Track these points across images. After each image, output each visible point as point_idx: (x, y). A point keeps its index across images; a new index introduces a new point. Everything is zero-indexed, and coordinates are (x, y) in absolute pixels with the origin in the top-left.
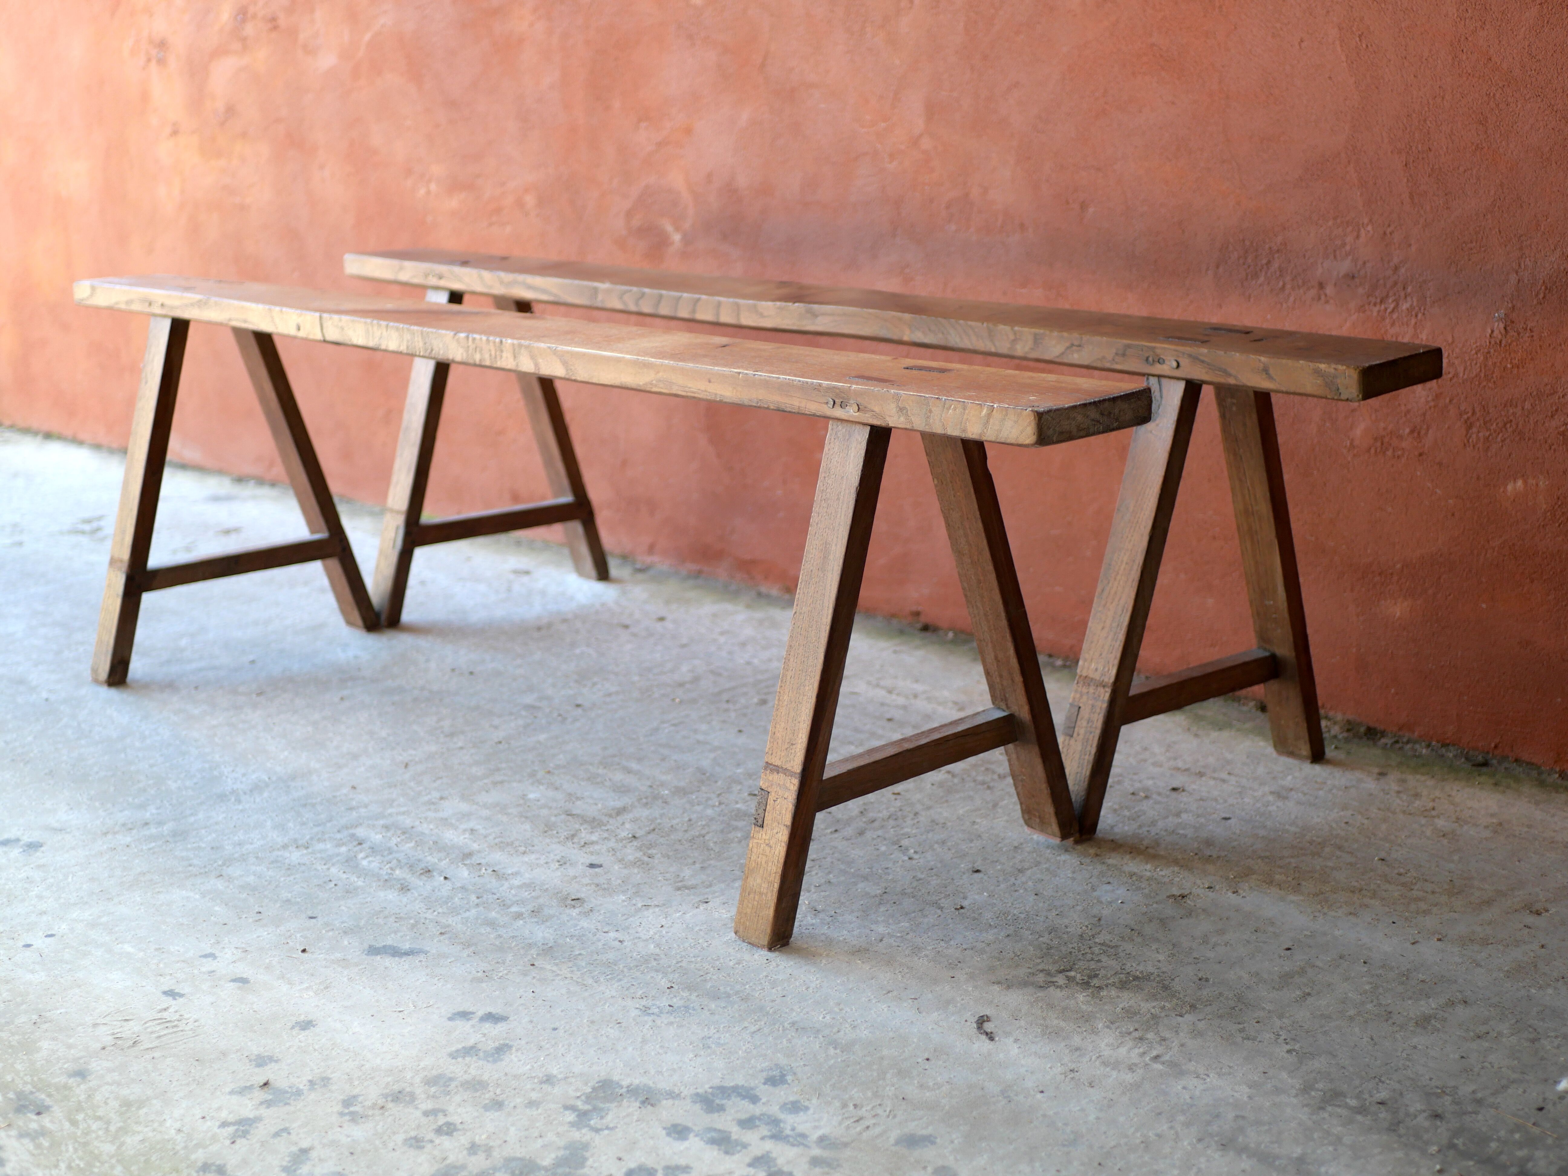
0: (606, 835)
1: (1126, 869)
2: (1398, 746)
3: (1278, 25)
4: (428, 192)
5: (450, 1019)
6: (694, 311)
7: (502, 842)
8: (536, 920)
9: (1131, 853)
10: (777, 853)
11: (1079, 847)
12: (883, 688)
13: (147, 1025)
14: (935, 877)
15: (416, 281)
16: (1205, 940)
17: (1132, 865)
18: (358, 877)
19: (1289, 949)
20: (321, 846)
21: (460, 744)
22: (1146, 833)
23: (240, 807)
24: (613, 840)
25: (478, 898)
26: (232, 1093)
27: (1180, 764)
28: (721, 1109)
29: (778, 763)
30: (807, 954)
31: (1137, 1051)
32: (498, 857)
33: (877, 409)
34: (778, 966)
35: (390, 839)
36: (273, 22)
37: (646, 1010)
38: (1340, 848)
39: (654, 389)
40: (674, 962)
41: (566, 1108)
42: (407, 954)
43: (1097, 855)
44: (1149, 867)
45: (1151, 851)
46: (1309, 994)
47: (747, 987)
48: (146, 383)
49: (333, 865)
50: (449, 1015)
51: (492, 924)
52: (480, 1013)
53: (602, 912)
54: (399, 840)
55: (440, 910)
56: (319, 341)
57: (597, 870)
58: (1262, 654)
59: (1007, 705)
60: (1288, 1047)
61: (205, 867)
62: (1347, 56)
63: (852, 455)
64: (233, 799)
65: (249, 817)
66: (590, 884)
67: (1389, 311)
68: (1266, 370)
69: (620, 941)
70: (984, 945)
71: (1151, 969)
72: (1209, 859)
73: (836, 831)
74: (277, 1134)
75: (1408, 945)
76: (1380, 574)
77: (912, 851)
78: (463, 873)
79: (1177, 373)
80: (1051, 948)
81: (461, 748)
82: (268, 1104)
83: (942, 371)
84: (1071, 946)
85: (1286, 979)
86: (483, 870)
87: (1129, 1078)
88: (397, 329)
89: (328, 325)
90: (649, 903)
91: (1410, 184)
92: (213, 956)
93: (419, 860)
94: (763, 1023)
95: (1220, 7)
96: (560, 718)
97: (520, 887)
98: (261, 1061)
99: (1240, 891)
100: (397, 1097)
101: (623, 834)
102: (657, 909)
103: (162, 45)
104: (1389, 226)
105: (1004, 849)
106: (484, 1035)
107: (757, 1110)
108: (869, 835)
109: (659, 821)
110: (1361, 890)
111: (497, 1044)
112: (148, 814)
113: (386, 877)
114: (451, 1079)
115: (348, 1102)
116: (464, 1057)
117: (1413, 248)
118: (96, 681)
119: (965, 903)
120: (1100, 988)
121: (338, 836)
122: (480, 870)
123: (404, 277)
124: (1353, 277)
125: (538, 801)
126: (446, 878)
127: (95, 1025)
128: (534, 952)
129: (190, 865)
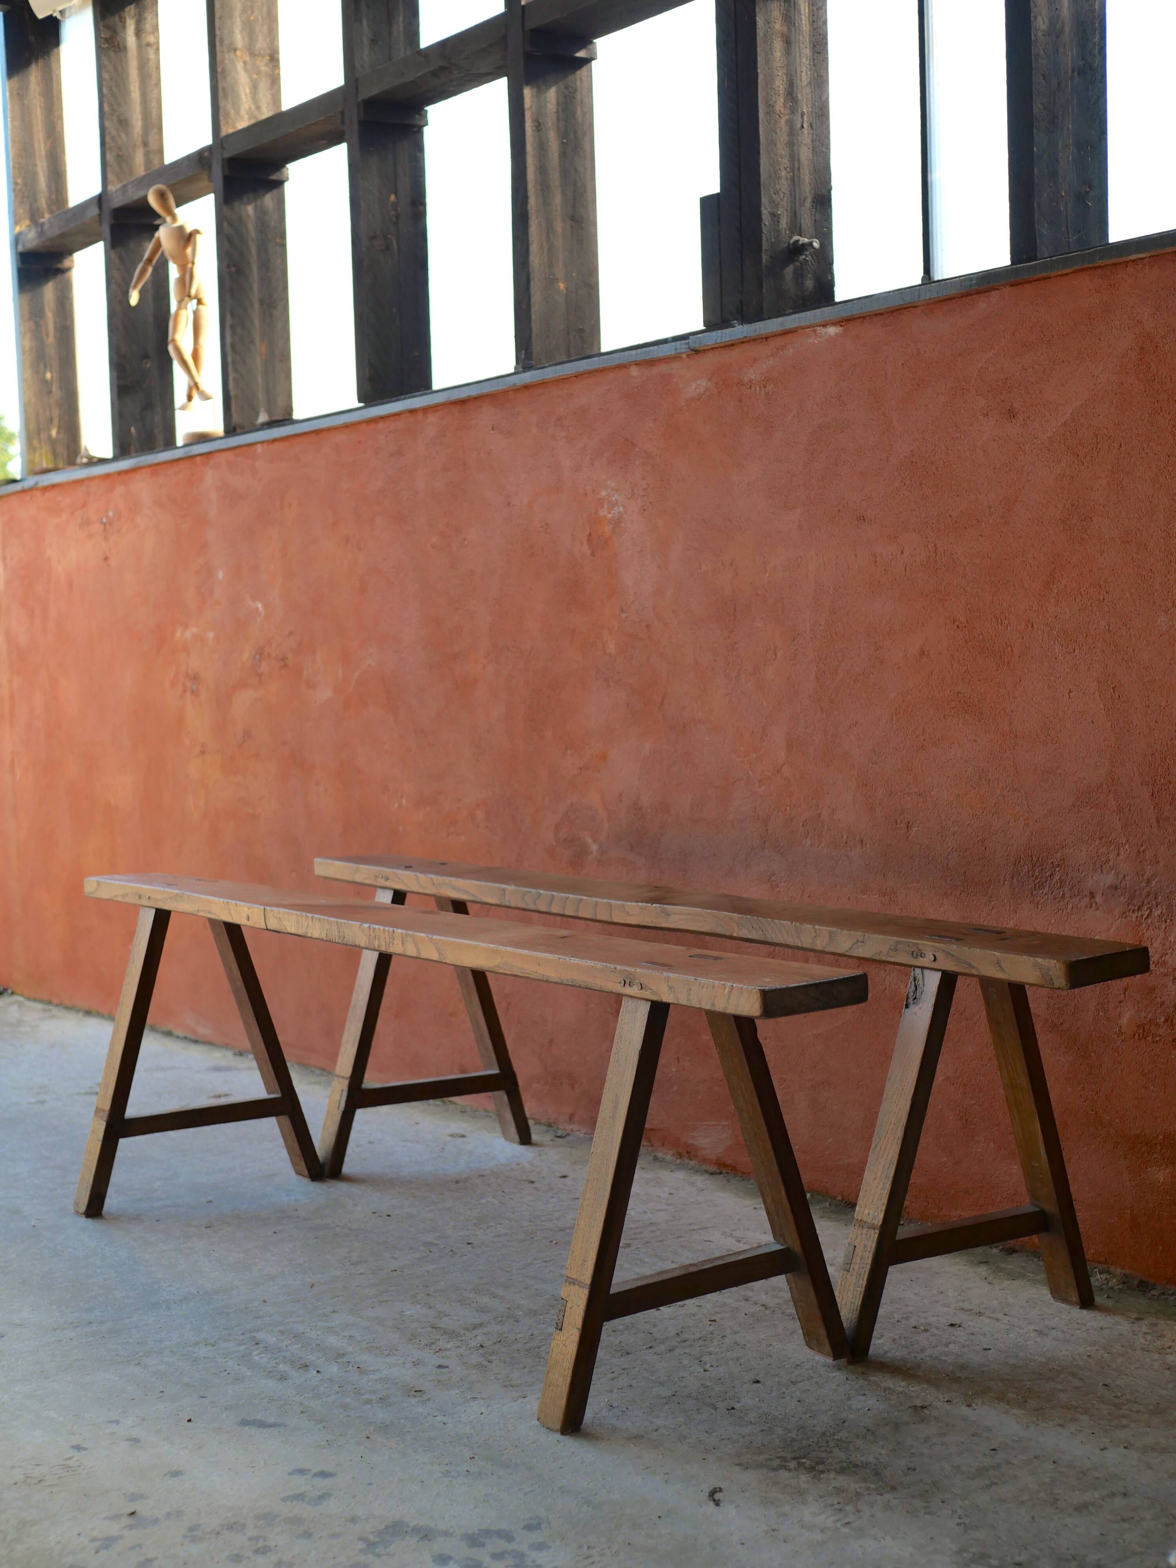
0: (459, 1344)
1: (884, 1384)
2: (1163, 1297)
3: (1052, 678)
4: (400, 806)
5: (290, 1474)
6: (577, 910)
7: (372, 1347)
8: (381, 1405)
9: (892, 1373)
10: (570, 1351)
11: (851, 1367)
12: (734, 1237)
13: (53, 1469)
14: (720, 1385)
15: (367, 882)
16: (926, 1440)
17: (890, 1382)
18: (248, 1369)
19: (994, 1450)
20: (226, 1345)
21: (362, 1271)
22: (913, 1358)
23: (169, 1313)
24: (464, 1348)
25: (339, 1387)
26: (106, 1518)
27: (966, 1306)
28: (482, 1545)
29: (574, 1276)
30: (590, 1437)
31: (833, 1518)
32: (366, 1359)
33: (654, 988)
34: (565, 1445)
35: (283, 1341)
36: (283, 661)
37: (447, 1474)
38: (1074, 1375)
39: (501, 971)
40: (482, 1440)
41: (360, 1539)
42: (271, 1426)
43: (863, 1373)
44: (903, 1384)
45: (911, 1372)
46: (996, 1484)
47: (535, 1460)
48: (133, 962)
49: (231, 1359)
50: (290, 1471)
51: (345, 1407)
52: (314, 1471)
53: (437, 1401)
54: (289, 1342)
55: (307, 1395)
56: (264, 929)
57: (442, 1370)
58: (1031, 1209)
59: (784, 1239)
60: (960, 1521)
61: (128, 1357)
62: (1105, 705)
63: (638, 1024)
64: (164, 1307)
65: (173, 1321)
66: (433, 1381)
67: (1144, 917)
68: (999, 963)
69: (444, 1423)
70: (739, 1436)
71: (871, 1459)
72: (958, 1380)
73: (651, 1347)
74: (132, 1548)
75: (1098, 1451)
76: (1146, 1144)
77: (709, 1365)
78: (334, 1369)
79: (935, 965)
80: (795, 1441)
81: (362, 1274)
82: (131, 1527)
83: (716, 958)
84: (811, 1440)
85: (981, 1472)
86: (350, 1367)
87: (818, 1537)
88: (320, 920)
89: (269, 916)
90: (478, 1396)
91: (1156, 811)
92: (117, 1422)
93: (301, 1358)
94: (537, 1486)
95: (1009, 663)
96: (451, 1253)
97: (376, 1380)
98: (133, 1498)
99: (973, 1405)
100: (231, 1527)
101: (474, 1344)
102: (482, 1401)
103: (196, 678)
104: (1142, 845)
105: (786, 1366)
106: (313, 1486)
107: (510, 1547)
108: (678, 1351)
109: (506, 1335)
110: (1077, 1408)
111: (321, 1493)
112: (93, 1316)
113: (271, 1370)
114: (277, 1516)
115: (191, 1529)
116: (292, 1501)
117: (1161, 864)
118: (77, 1213)
119: (737, 1406)
120: (823, 1472)
121: (241, 1337)
122: (348, 1366)
123: (359, 878)
124: (1116, 888)
125: (412, 1316)
126: (318, 1372)
127: (13, 1467)
128: (372, 1428)
129: (117, 1355)
